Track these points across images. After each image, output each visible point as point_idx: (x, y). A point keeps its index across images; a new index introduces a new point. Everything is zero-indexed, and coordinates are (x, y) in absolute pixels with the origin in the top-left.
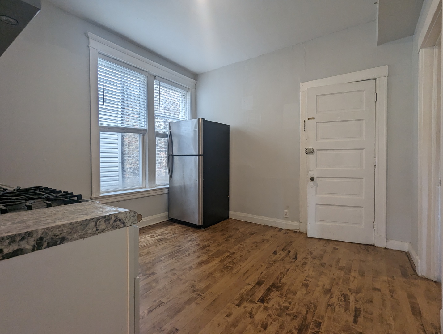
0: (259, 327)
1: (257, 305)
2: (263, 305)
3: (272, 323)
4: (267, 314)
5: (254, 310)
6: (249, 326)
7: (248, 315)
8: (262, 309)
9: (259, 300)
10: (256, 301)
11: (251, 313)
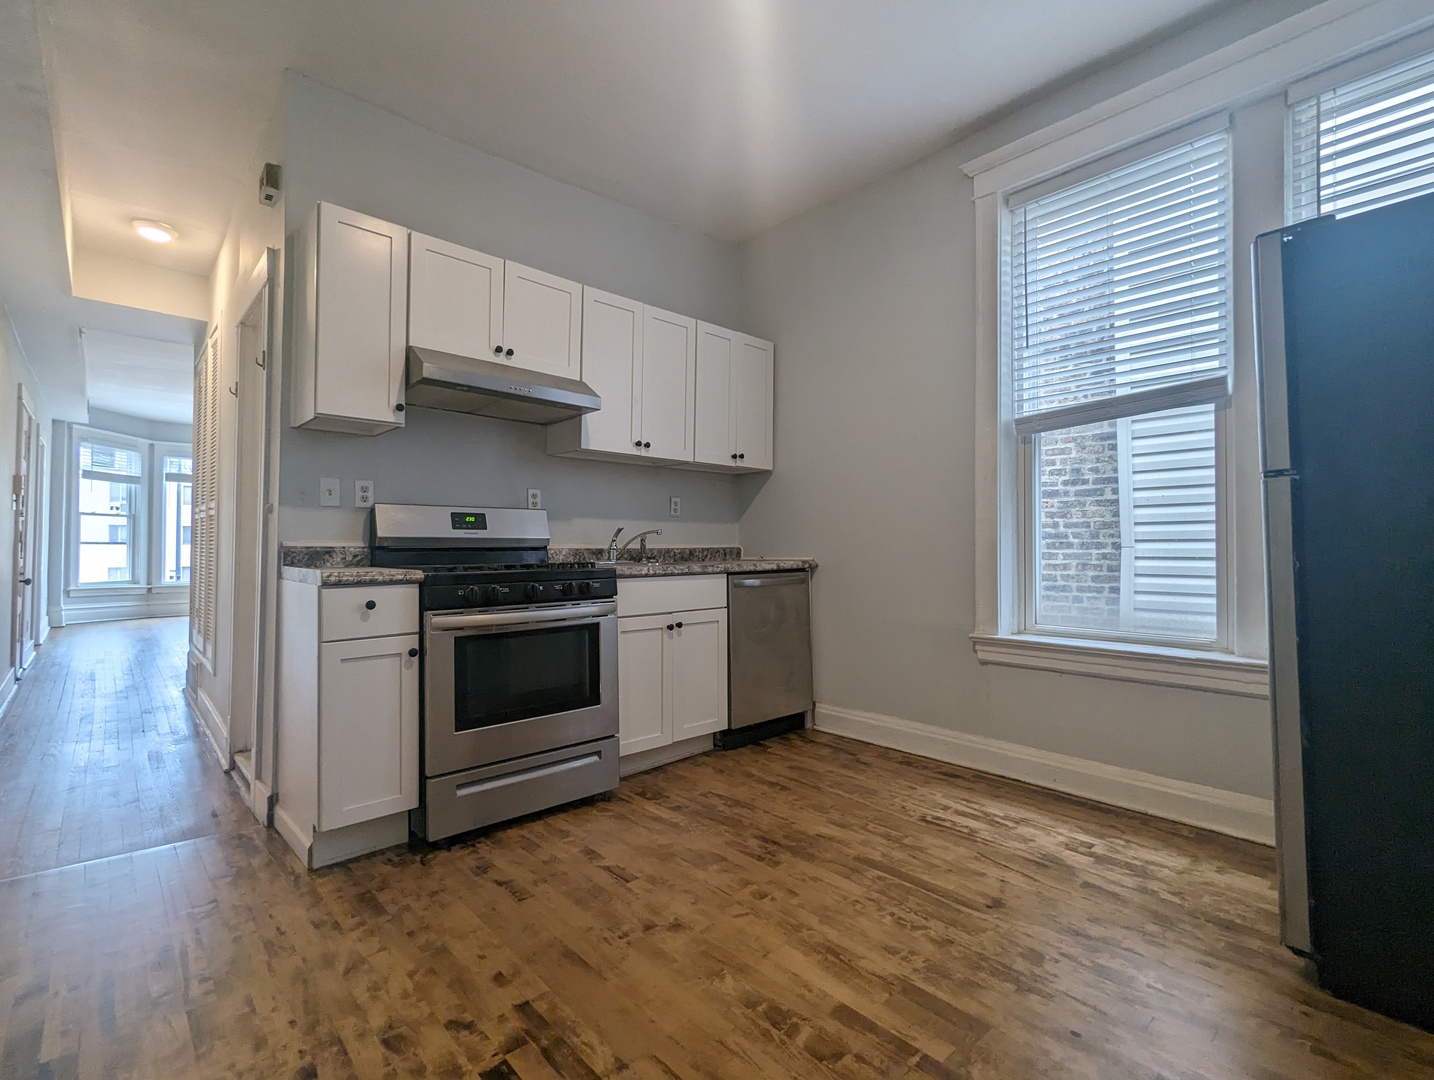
0: (404, 1030)
1: (488, 1056)
2: (479, 1069)
3: (389, 1065)
4: (430, 1068)
5: (475, 1038)
6: (426, 1010)
7: (468, 1017)
8: (462, 1060)
9: (509, 1067)
10: (507, 1057)
11: (469, 1026)
